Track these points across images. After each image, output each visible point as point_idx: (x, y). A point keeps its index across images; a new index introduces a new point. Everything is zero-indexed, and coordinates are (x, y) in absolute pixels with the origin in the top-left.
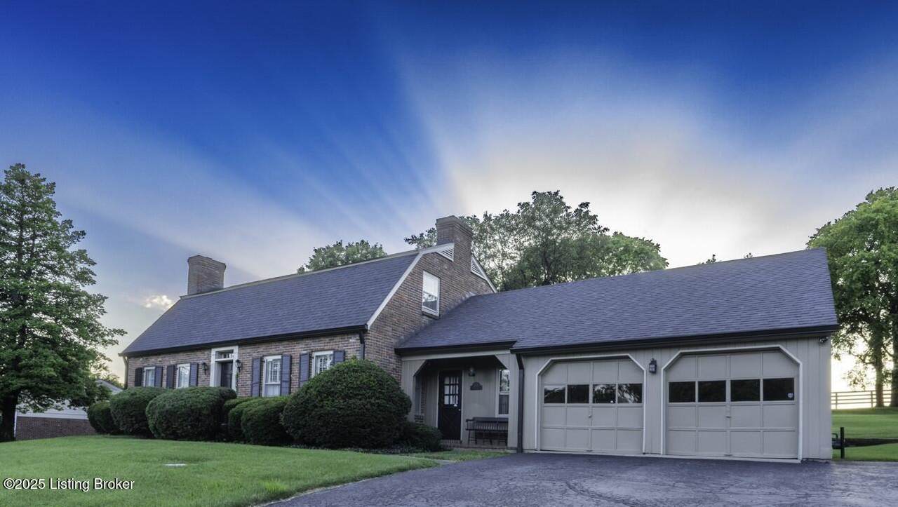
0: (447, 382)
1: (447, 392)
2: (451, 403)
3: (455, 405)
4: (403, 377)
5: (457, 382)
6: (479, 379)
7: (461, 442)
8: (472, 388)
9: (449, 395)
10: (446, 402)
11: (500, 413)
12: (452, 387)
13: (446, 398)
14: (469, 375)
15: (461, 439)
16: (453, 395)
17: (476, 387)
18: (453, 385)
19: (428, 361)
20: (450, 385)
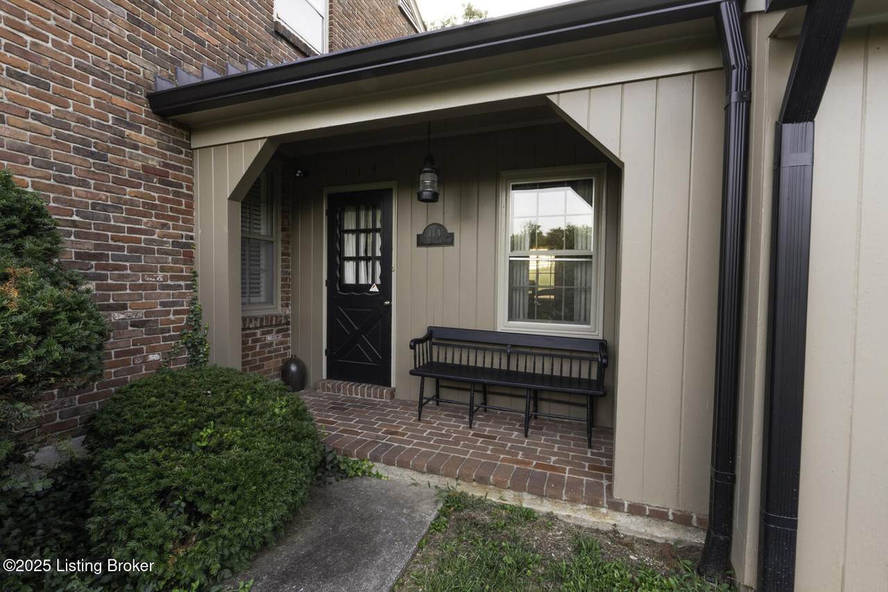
0: (349, 223)
1: (350, 251)
2: (363, 281)
3: (374, 289)
4: (197, 204)
5: (378, 225)
6: (443, 214)
7: (392, 394)
8: (421, 241)
9: (357, 259)
10: (350, 278)
11: (511, 318)
12: (362, 236)
13: (349, 268)
14: (420, 199)
15: (393, 385)
16: (367, 259)
17: (435, 237)
18: (367, 231)
19: (271, 139)
20: (357, 232)
